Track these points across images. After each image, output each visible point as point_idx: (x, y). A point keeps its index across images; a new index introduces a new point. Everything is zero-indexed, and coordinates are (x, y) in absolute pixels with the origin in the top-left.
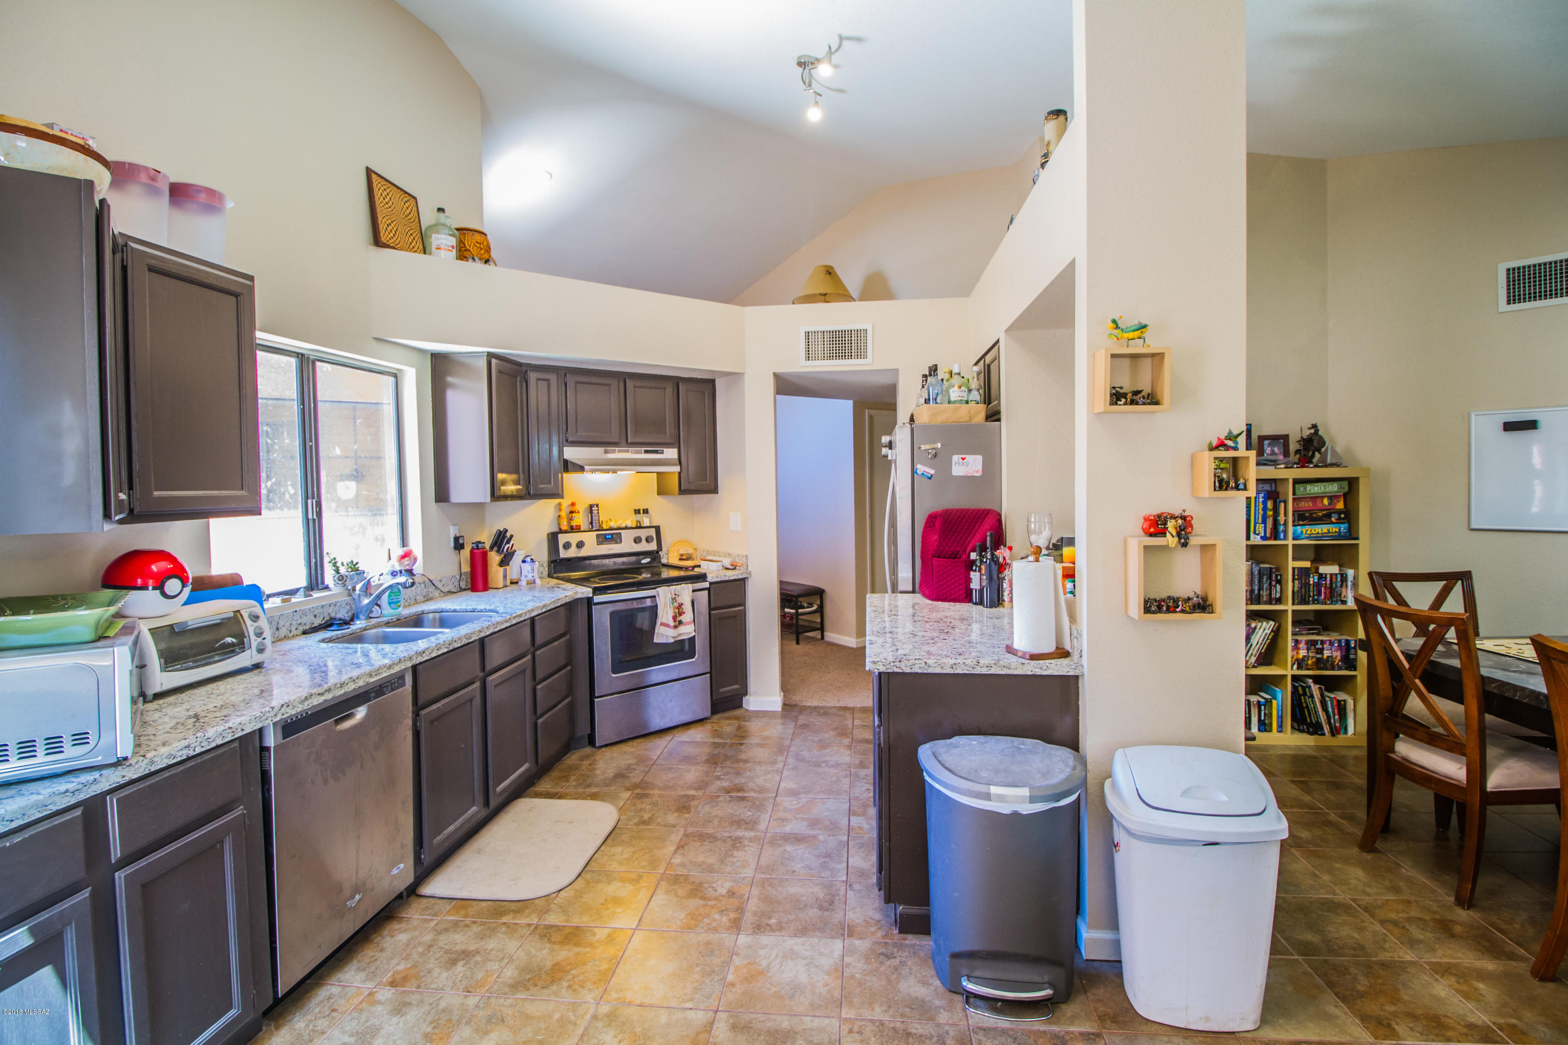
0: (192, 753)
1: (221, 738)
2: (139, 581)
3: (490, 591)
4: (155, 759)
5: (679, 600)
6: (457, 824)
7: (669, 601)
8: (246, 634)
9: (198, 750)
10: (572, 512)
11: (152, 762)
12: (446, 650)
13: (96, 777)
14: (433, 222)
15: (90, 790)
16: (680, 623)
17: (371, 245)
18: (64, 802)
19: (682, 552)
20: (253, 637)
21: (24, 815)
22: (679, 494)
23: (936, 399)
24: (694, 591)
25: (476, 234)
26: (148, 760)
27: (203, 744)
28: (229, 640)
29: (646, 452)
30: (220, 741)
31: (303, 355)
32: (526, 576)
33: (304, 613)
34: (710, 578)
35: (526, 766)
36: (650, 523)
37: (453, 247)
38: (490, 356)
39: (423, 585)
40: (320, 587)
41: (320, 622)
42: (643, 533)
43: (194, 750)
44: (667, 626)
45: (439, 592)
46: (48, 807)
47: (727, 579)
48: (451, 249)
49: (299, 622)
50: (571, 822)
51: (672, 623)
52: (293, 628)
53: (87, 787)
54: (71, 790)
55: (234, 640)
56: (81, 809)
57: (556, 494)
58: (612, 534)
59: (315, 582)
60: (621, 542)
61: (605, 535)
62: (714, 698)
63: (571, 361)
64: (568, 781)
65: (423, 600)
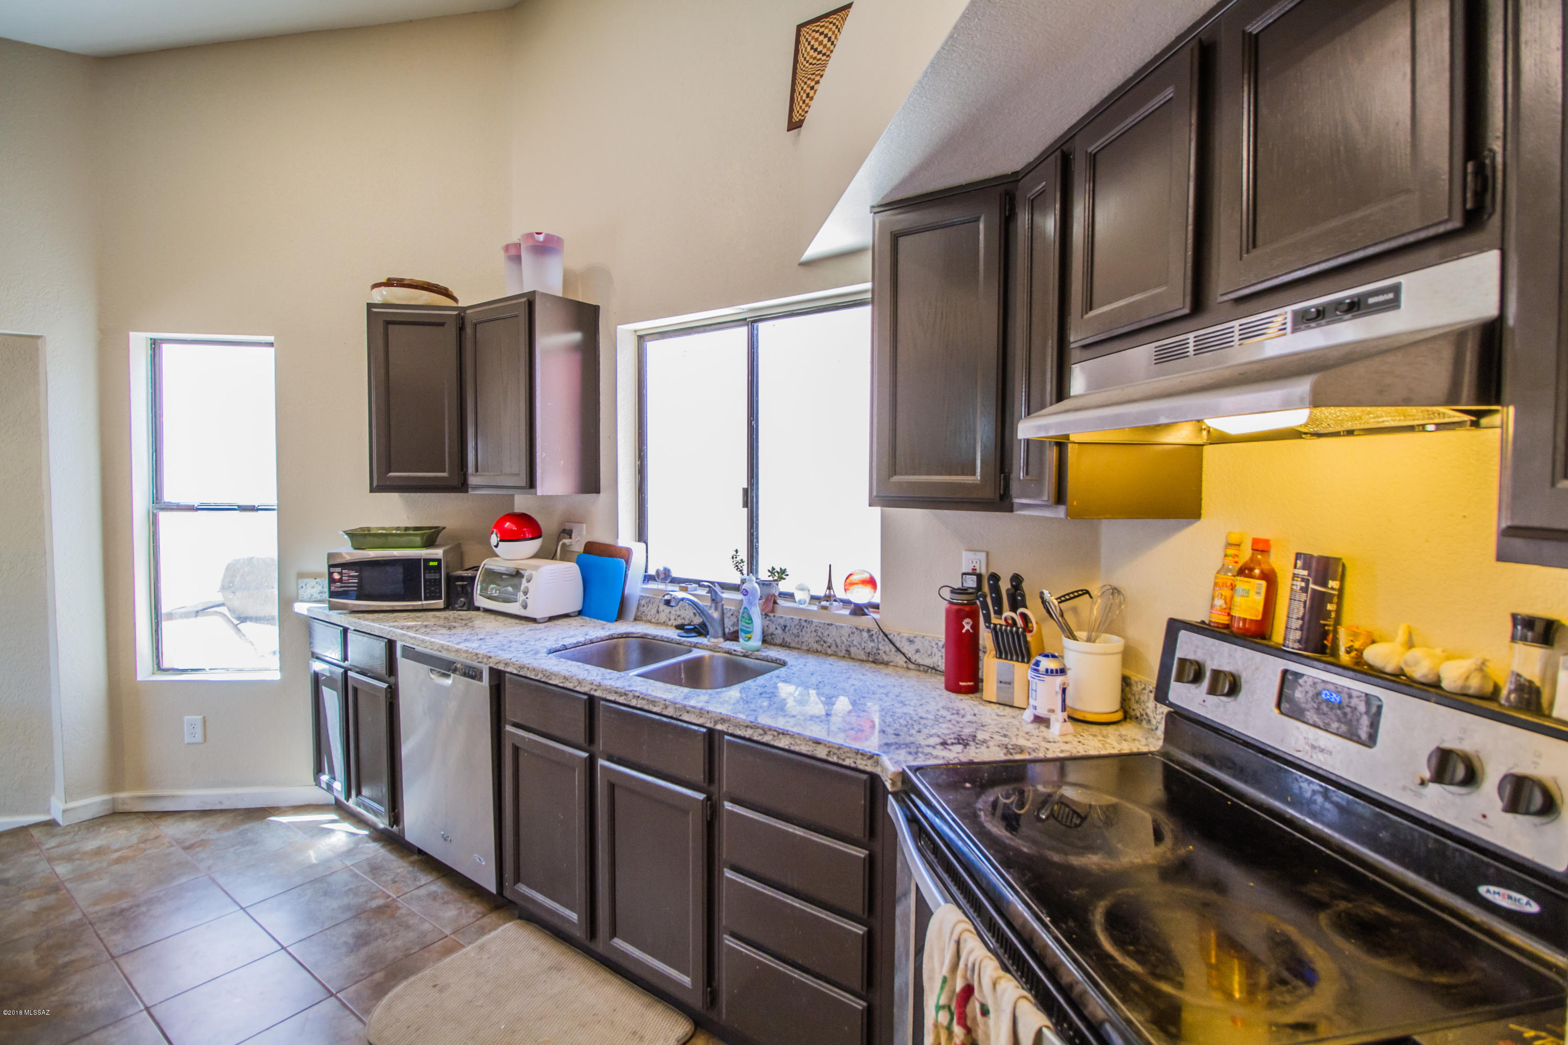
6: (548, 903)
10: (1244, 572)
20: (521, 593)
45: (904, 659)
61: (1319, 686)
65: (864, 658)
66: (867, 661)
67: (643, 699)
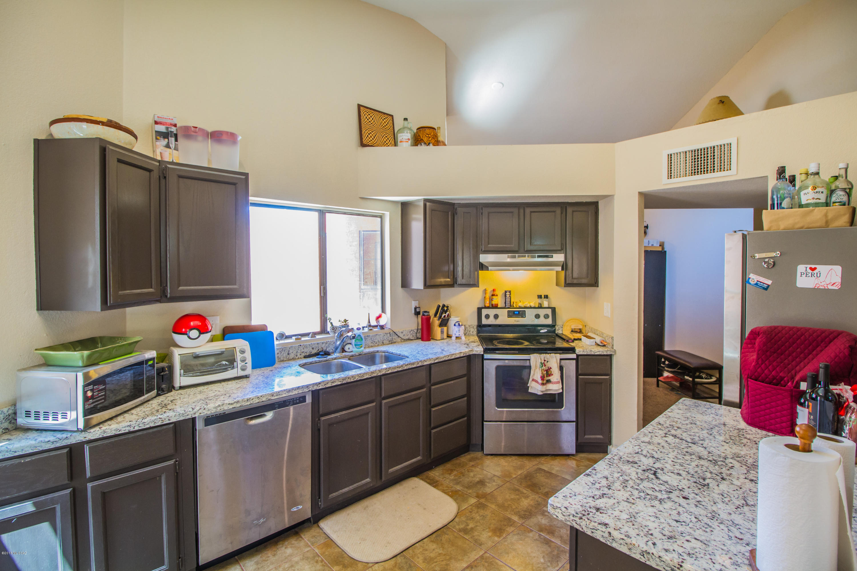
0: (132, 429)
1: (153, 423)
2: (184, 330)
3: (432, 341)
4: (106, 431)
5: (549, 365)
6: (351, 487)
7: (539, 364)
8: (236, 360)
9: (137, 428)
10: (493, 295)
11: (105, 432)
12: (339, 383)
13: (68, 436)
14: (401, 127)
15: (63, 442)
16: (549, 381)
17: (359, 147)
18: (46, 446)
19: (573, 327)
20: (239, 362)
21: (22, 450)
22: (565, 286)
23: (781, 204)
24: (561, 359)
25: (426, 129)
26: (102, 431)
27: (140, 425)
28: (224, 362)
29: (539, 257)
30: (152, 425)
31: (320, 210)
32: (455, 334)
33: (306, 346)
34: (579, 351)
35: (419, 458)
36: (549, 305)
37: (409, 139)
38: (426, 201)
39: (388, 335)
40: (326, 332)
41: (316, 352)
42: (542, 312)
43: (134, 428)
44: (537, 382)
45: (400, 339)
46: (37, 448)
47: (593, 353)
48: (407, 141)
49: (302, 351)
50: (425, 509)
51: (540, 381)
52: (299, 354)
53: (62, 440)
54: (52, 441)
55: (227, 363)
56: (68, 449)
57: (475, 285)
58: (519, 311)
59: (324, 331)
60: (525, 317)
61: (514, 311)
62: (579, 441)
63: (484, 199)
64: (450, 474)
65: (388, 343)
66: (389, 344)
67: (409, 364)
